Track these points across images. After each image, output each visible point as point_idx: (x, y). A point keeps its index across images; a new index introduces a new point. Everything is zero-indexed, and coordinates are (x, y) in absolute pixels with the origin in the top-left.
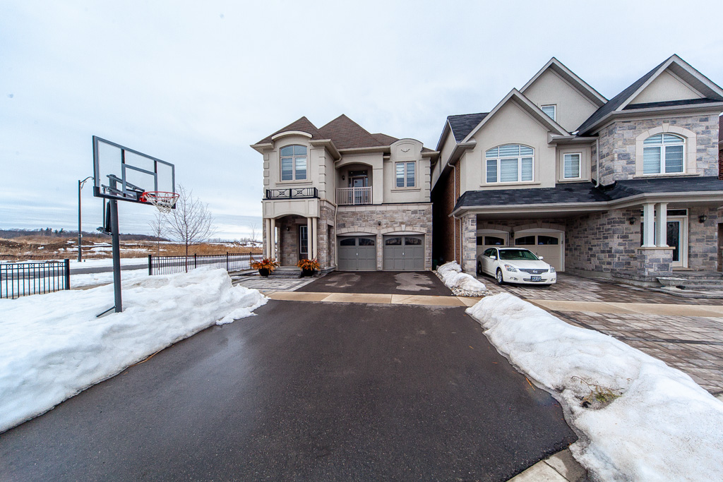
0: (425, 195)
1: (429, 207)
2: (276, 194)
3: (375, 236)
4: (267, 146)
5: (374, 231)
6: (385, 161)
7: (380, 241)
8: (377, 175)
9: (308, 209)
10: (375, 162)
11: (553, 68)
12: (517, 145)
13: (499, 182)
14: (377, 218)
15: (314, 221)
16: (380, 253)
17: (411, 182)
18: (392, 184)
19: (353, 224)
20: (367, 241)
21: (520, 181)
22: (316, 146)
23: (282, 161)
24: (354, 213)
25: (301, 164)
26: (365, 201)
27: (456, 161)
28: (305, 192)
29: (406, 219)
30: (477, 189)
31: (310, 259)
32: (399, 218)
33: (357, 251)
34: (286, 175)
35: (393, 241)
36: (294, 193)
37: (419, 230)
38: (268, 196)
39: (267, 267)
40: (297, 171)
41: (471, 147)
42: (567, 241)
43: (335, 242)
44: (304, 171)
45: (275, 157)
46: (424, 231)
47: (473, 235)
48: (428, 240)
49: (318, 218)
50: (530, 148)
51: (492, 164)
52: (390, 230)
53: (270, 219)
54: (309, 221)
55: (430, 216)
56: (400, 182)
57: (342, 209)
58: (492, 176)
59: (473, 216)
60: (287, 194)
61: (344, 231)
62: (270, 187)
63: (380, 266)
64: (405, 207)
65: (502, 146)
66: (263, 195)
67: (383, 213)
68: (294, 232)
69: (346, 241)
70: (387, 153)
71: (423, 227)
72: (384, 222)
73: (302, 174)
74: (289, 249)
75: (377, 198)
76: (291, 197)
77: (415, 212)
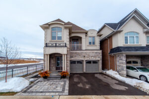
0: (98, 47)
1: (101, 51)
2: (50, 45)
3: (83, 61)
4: (46, 27)
5: (83, 59)
6: (86, 36)
7: (85, 62)
8: (83, 40)
9: (63, 51)
10: (83, 36)
12: (134, 32)
13: (129, 44)
14: (84, 54)
15: (65, 56)
16: (85, 67)
17: (94, 43)
18: (88, 44)
19: (75, 56)
20: (80, 62)
21: (135, 44)
22: (66, 28)
23: (52, 32)
24: (76, 53)
25: (59, 34)
26: (80, 49)
29: (93, 55)
30: (122, 46)
32: (91, 55)
33: (77, 65)
34: (53, 38)
35: (89, 62)
36: (57, 45)
37: (97, 59)
38: (47, 46)
40: (58, 37)
42: (141, 63)
44: (61, 37)
45: (49, 31)
46: (99, 59)
48: (100, 62)
49: (66, 55)
50: (138, 33)
51: (126, 38)
52: (88, 59)
53: (47, 55)
54: (63, 56)
55: (101, 54)
56: (90, 43)
57: (72, 51)
60: (54, 45)
61: (72, 59)
63: (85, 71)
64: (93, 51)
66: (44, 45)
67: (85, 53)
68: (54, 59)
69: (72, 62)
70: (86, 33)
71: (99, 58)
72: (86, 56)
73: (60, 38)
75: (84, 48)
76: (56, 46)
77: (96, 53)
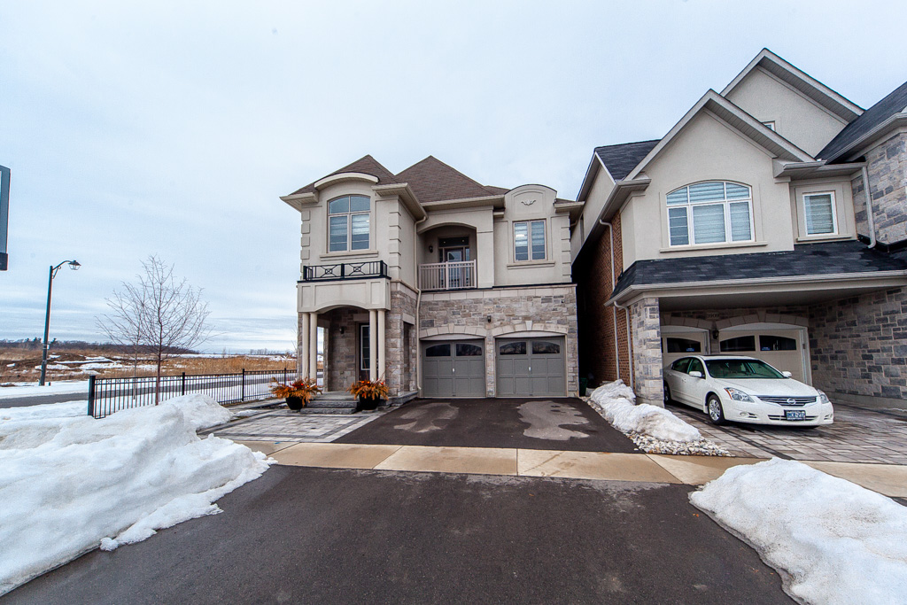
0: (563, 272)
1: (571, 291)
2: (320, 272)
3: (482, 340)
4: (307, 199)
5: (480, 331)
6: (496, 219)
7: (490, 348)
8: (484, 242)
9: (370, 296)
10: (481, 222)
11: (766, 66)
12: (720, 182)
13: (692, 244)
14: (485, 310)
15: (381, 316)
16: (491, 368)
17: (540, 252)
18: (508, 256)
19: (446, 321)
20: (470, 348)
21: (729, 242)
22: (385, 195)
23: (331, 222)
24: (447, 304)
25: (361, 226)
26: (465, 283)
27: (613, 214)
28: (366, 269)
29: (532, 311)
30: (656, 256)
31: (373, 379)
32: (522, 309)
33: (453, 365)
34: (336, 243)
35: (513, 347)
36: (349, 270)
37: (555, 328)
38: (308, 276)
39: (298, 394)
40: (354, 237)
41: (641, 188)
42: (813, 344)
43: (417, 350)
44: (366, 236)
45: (320, 215)
46: (563, 330)
47: (653, 334)
48: (571, 346)
49: (387, 312)
50: (743, 186)
51: (678, 216)
52: (508, 329)
53: (309, 314)
54: (372, 315)
55: (573, 306)
56: (521, 253)
57: (429, 298)
58: (679, 235)
59: (652, 301)
60: (337, 271)
61: (431, 332)
62: (311, 263)
63: (491, 390)
64: (531, 292)
65: (692, 185)
66: (300, 276)
67: (494, 302)
68: (351, 335)
69: (435, 349)
70: (499, 207)
71: (562, 323)
72: (496, 316)
73: (361, 241)
74: (343, 364)
75: (485, 278)
76: (343, 277)
77: (547, 300)
